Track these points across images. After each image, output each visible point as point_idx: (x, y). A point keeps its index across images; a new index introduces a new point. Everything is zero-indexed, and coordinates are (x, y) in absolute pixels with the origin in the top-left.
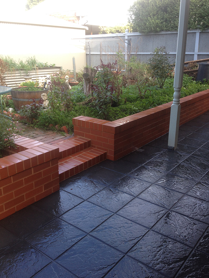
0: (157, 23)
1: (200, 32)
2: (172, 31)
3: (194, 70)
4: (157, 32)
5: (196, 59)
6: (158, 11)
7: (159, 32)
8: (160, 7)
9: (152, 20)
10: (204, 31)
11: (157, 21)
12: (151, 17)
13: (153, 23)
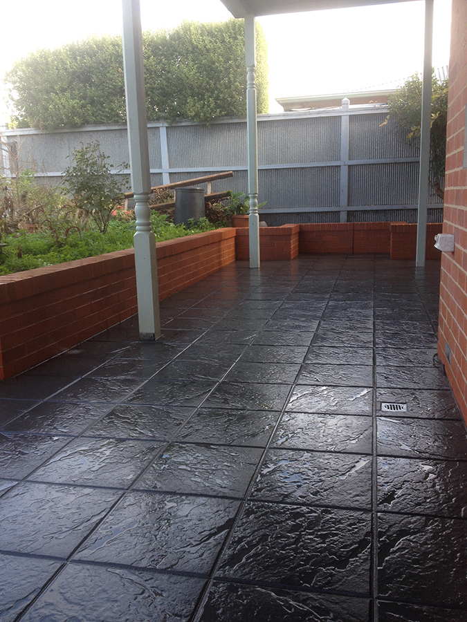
0: (73, 107)
1: (167, 127)
2: (108, 124)
3: (167, 203)
4: (75, 126)
5: (166, 182)
6: (71, 83)
7: (80, 127)
8: (74, 72)
9: (60, 99)
10: (174, 125)
11: (72, 102)
12: (57, 94)
13: (64, 107)
